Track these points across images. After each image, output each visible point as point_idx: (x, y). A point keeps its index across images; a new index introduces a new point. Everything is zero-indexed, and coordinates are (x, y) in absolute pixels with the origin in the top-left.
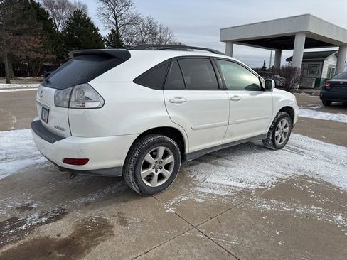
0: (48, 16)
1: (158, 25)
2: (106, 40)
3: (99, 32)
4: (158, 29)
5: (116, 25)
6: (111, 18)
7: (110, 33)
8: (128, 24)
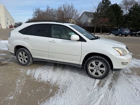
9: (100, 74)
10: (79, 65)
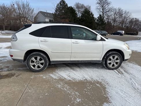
0: (75, 12)
1: (124, 11)
2: (96, 19)
3: (94, 16)
4: (124, 13)
5: (103, 12)
6: (101, 10)
7: (99, 16)
8: (108, 11)
9: (116, 65)
10: (99, 61)
